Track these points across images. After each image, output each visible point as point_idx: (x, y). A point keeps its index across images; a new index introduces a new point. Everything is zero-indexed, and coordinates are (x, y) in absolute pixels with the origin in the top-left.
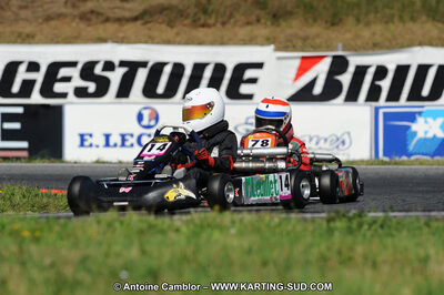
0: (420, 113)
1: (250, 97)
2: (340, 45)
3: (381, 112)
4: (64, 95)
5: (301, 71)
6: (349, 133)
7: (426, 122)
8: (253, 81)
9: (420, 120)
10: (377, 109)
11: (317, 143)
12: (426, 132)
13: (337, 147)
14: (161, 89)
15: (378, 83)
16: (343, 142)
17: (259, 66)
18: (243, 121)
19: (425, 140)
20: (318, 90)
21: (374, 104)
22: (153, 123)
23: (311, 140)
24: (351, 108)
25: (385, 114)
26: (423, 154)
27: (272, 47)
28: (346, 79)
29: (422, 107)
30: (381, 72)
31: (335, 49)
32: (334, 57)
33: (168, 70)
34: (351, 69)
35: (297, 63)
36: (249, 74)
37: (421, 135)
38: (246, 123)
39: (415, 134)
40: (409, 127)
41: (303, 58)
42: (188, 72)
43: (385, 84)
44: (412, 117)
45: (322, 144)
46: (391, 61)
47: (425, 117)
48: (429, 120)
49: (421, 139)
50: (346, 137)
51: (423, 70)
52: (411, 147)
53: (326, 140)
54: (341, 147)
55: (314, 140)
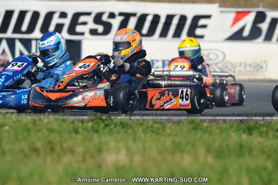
1: (202, 37)
4: (82, 34)
5: (236, 20)
6: (265, 62)
8: (204, 26)
11: (245, 67)
13: (258, 70)
14: (145, 31)
16: (262, 67)
17: (208, 17)
20: (246, 33)
23: (241, 65)
27: (217, 5)
28: (264, 26)
33: (149, 19)
34: (268, 20)
35: (233, 16)
36: (202, 22)
42: (163, 20)
45: (248, 68)
50: (264, 64)
53: (250, 65)
54: (260, 70)
55: (243, 66)
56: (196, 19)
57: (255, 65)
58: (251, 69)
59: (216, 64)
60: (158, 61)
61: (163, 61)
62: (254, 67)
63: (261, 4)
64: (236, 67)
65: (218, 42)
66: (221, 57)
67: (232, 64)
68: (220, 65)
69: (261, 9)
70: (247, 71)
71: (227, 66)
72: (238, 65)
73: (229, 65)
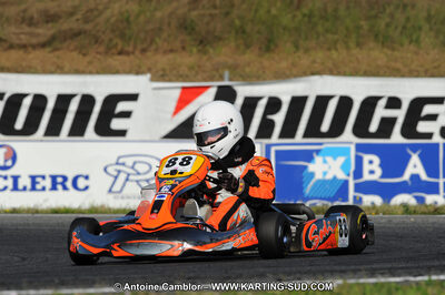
0: (318, 152)
1: (122, 133)
2: (227, 74)
3: (273, 149)
7: (325, 162)
8: (127, 115)
9: (318, 159)
10: (268, 147)
12: (325, 174)
14: (19, 125)
15: (270, 117)
17: (133, 97)
18: (114, 161)
19: (323, 183)
21: (266, 141)
22: (9, 163)
25: (277, 152)
26: (321, 199)
27: (149, 76)
29: (321, 144)
30: (274, 104)
31: (222, 78)
32: (219, 87)
33: (27, 103)
34: (239, 101)
35: (176, 94)
36: (122, 107)
37: (319, 176)
38: (117, 164)
39: (312, 175)
40: (305, 167)
41: (184, 88)
42: (51, 105)
43: (279, 119)
44: (309, 156)
46: (285, 91)
47: (324, 156)
48: (329, 159)
49: (319, 181)
51: (322, 101)
52: (308, 190)
59: (147, 180)
60: (44, 177)
61: (54, 178)
69: (226, 83)
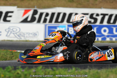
1: (9, 21)
3: (47, 26)
6: (38, 32)
8: (10, 16)
10: (46, 25)
11: (29, 34)
15: (46, 18)
16: (36, 35)
17: (12, 12)
20: (29, 19)
21: (45, 24)
23: (27, 33)
24: (39, 25)
28: (37, 16)
34: (39, 14)
36: (9, 14)
41: (25, 10)
43: (48, 18)
50: (37, 33)
51: (59, 14)
53: (31, 34)
54: (36, 36)
55: (28, 34)
56: (7, 13)
57: (33, 33)
58: (32, 35)
59: (16, 33)
62: (33, 35)
63: (36, 7)
64: (25, 34)
65: (17, 23)
66: (18, 30)
67: (23, 33)
68: (18, 34)
69: (35, 9)
70: (30, 36)
71: (21, 34)
72: (26, 33)
73: (22, 34)
